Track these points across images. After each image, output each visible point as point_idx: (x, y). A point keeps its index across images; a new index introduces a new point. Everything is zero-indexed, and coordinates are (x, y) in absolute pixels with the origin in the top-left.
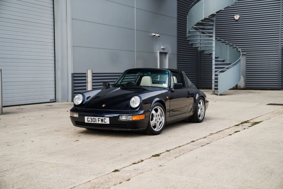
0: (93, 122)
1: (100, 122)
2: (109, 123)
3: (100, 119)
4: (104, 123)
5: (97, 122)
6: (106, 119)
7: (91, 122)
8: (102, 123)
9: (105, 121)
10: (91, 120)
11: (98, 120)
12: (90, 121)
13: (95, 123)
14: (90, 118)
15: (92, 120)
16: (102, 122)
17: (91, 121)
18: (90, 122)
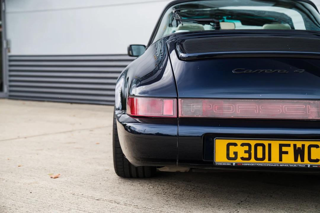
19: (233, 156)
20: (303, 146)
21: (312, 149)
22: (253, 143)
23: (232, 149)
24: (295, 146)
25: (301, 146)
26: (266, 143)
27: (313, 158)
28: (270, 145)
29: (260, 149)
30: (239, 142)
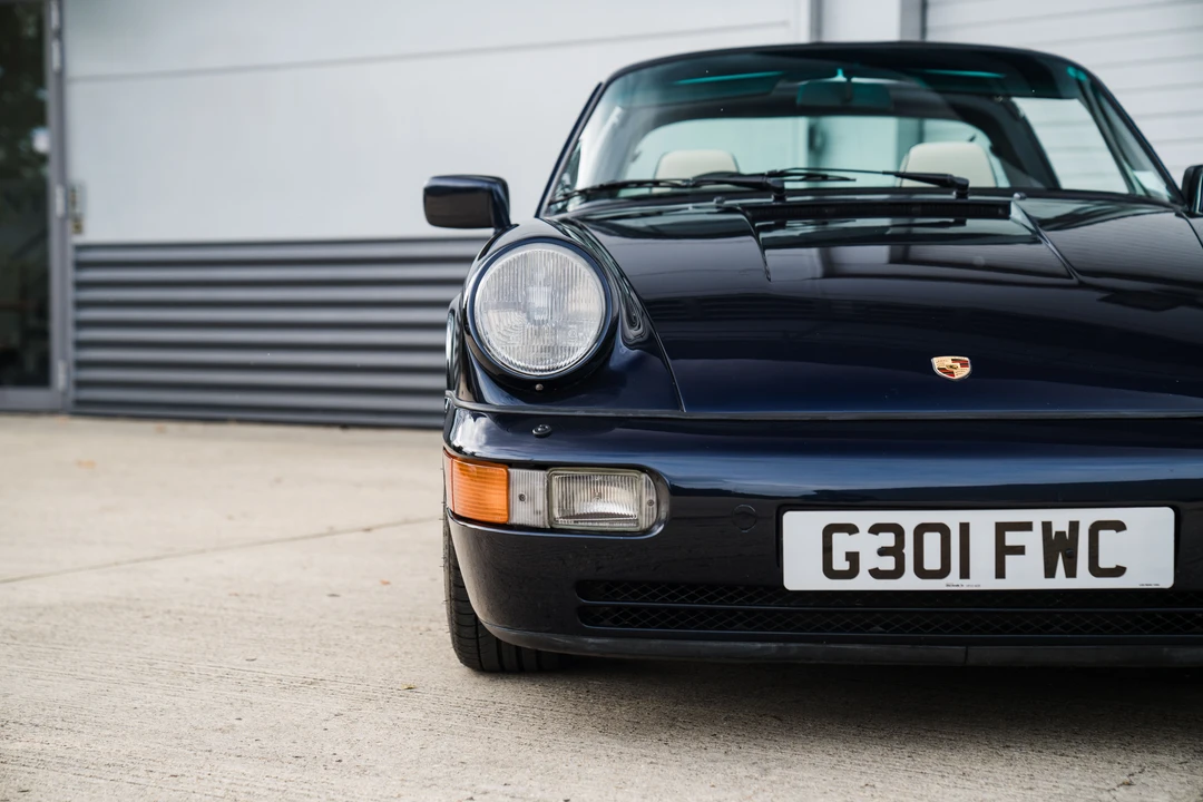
0: (909, 582)
1: (1027, 573)
2: (1165, 579)
3: (1027, 526)
4: (1084, 580)
5: (983, 578)
6: (1119, 526)
7: (876, 573)
8: (1060, 582)
9: (1112, 549)
10: (883, 552)
11: (1002, 551)
12: (869, 560)
13: (953, 582)
14: (876, 529)
15: (896, 551)
16: (1050, 572)
17: (888, 563)
18: (864, 582)
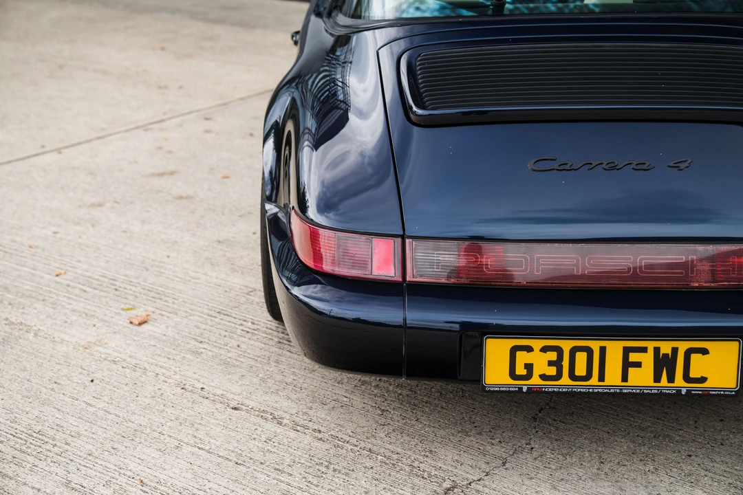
19: (524, 372)
20: (675, 350)
21: (694, 357)
22: (567, 345)
23: (522, 357)
24: (657, 350)
25: (669, 352)
26: (595, 345)
27: (693, 374)
28: (603, 350)
29: (581, 358)
30: (537, 344)
